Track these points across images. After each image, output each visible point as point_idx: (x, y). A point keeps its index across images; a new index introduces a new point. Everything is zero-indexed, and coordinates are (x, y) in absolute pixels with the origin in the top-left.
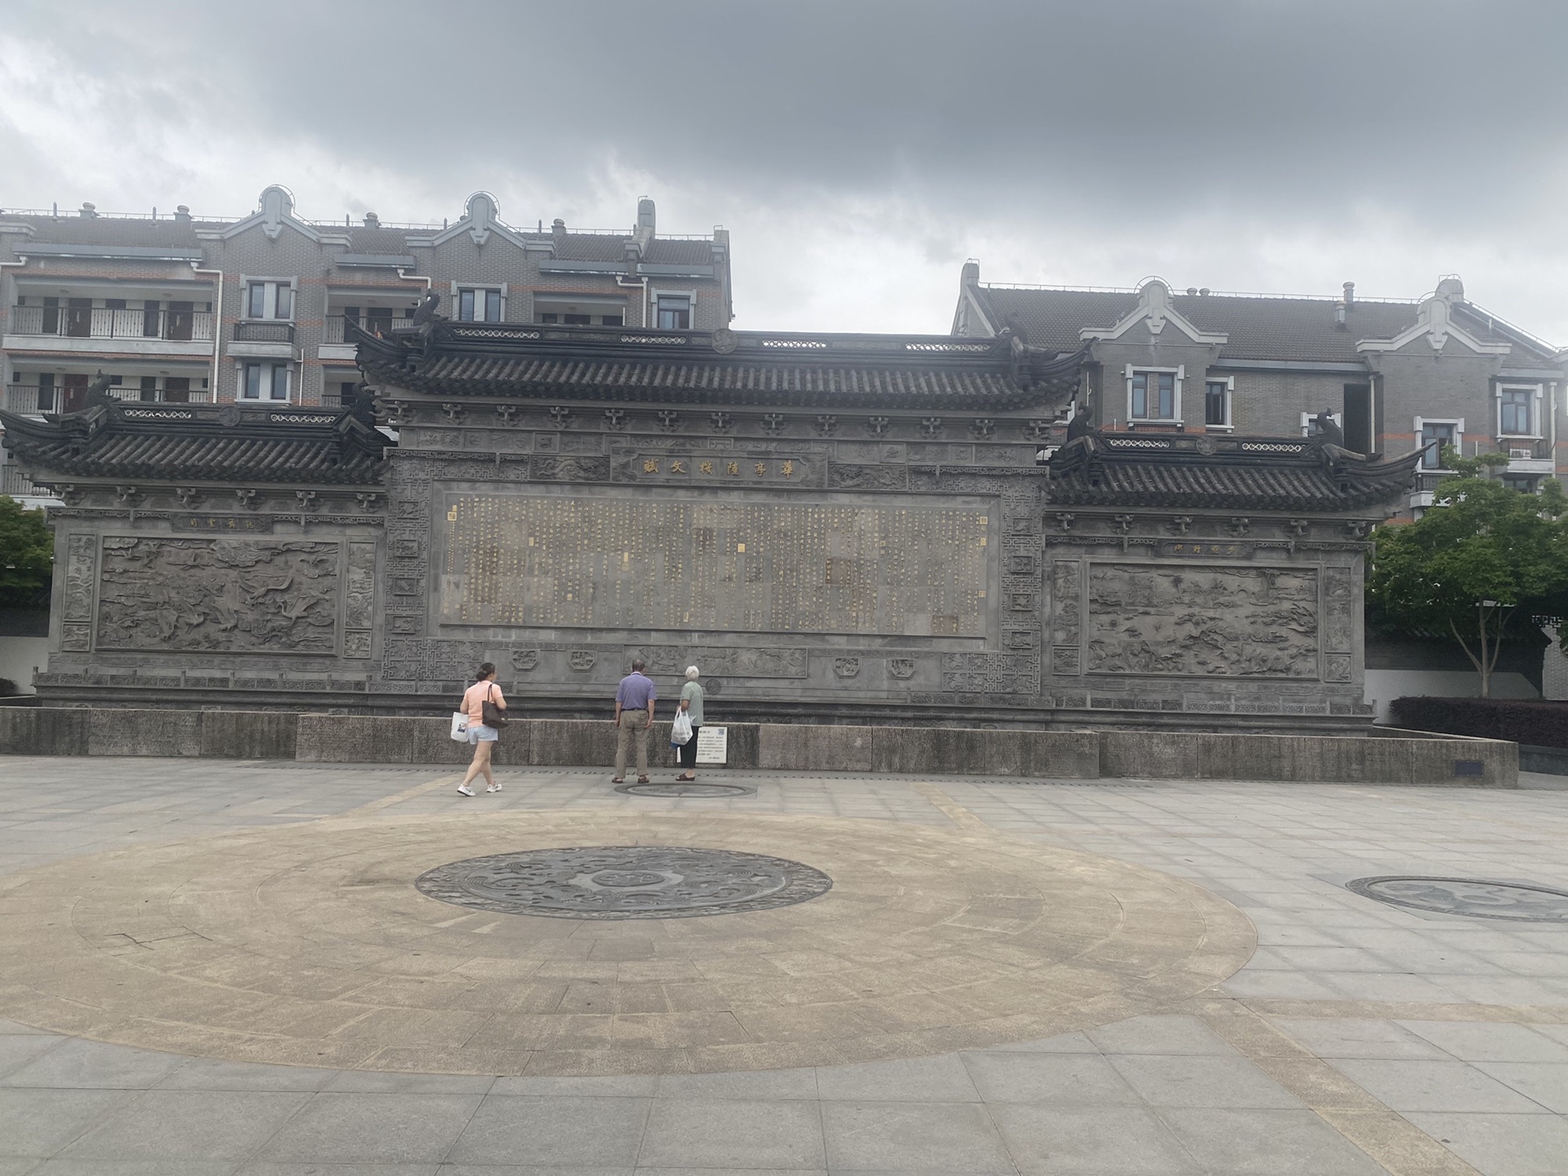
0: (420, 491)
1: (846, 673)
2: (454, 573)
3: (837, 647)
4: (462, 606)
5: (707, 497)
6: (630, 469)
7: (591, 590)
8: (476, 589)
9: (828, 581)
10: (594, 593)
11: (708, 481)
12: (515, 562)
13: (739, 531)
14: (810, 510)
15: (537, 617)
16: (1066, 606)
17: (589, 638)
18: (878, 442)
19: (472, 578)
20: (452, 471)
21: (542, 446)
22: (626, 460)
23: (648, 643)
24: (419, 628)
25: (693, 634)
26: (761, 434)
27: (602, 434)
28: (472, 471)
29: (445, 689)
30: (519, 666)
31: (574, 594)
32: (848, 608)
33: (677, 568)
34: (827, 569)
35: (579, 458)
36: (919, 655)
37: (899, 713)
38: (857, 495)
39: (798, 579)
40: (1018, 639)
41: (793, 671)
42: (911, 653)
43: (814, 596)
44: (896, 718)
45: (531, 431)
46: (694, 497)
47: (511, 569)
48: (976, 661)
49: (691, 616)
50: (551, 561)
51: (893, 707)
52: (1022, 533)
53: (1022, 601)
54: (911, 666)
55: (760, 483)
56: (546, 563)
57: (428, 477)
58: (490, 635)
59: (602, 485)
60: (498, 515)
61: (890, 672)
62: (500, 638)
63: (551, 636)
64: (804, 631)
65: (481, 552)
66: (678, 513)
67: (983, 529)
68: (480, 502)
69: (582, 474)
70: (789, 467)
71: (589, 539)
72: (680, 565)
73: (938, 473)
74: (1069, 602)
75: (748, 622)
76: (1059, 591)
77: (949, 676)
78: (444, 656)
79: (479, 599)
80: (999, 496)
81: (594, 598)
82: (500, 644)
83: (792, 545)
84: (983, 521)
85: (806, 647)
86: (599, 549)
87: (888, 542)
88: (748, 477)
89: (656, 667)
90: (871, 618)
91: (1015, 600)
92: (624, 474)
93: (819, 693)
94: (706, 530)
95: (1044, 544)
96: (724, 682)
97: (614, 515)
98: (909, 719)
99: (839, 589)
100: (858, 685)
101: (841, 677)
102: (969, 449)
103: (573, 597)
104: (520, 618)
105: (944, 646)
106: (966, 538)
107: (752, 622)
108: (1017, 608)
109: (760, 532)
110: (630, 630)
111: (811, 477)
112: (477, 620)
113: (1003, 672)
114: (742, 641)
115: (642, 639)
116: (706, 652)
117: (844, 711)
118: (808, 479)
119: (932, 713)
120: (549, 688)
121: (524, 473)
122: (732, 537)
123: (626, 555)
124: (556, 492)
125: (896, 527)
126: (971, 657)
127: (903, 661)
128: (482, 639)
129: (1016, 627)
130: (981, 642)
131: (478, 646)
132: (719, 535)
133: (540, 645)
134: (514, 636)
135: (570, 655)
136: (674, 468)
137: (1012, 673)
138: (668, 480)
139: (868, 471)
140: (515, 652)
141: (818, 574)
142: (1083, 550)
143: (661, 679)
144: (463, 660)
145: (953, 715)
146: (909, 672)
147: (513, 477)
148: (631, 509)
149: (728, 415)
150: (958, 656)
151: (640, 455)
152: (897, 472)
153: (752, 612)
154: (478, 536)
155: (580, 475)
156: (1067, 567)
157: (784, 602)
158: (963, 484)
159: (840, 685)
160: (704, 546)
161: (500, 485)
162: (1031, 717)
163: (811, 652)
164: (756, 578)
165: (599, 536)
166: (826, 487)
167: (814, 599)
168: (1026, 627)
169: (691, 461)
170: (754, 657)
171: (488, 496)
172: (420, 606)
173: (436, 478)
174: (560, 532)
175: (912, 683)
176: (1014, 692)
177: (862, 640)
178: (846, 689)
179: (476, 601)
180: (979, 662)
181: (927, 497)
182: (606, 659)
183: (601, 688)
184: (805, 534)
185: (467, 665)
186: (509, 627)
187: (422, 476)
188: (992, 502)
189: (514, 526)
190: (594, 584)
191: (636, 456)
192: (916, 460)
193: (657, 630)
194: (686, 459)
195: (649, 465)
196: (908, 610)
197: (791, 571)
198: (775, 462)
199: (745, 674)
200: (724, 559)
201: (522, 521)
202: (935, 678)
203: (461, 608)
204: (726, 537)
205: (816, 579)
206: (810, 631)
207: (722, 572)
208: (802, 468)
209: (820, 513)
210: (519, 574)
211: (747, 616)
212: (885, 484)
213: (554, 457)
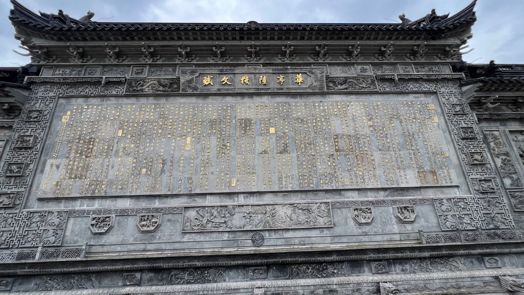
0: (47, 103)
1: (363, 221)
2: (59, 158)
3: (351, 199)
4: (58, 182)
5: (247, 100)
6: (194, 84)
7: (161, 165)
9: (337, 151)
10: (163, 167)
11: (247, 89)
12: (106, 147)
13: (270, 120)
14: (317, 104)
15: (116, 188)
16: (503, 160)
17: (157, 203)
18: (353, 64)
19: (70, 161)
20: (73, 91)
21: (137, 73)
22: (191, 77)
23: (204, 205)
24: (19, 202)
25: (240, 195)
26: (279, 61)
27: (176, 65)
28: (87, 90)
29: (20, 256)
30: (96, 230)
31: (147, 168)
32: (355, 169)
33: (226, 146)
34: (335, 142)
35: (160, 79)
36: (415, 202)
37: (417, 254)
38: (345, 96)
39: (316, 150)
40: (485, 185)
41: (321, 222)
42: (409, 201)
43: (329, 161)
44: (414, 258)
45: (130, 65)
46: (237, 100)
47: (102, 153)
48: (460, 204)
49: (237, 181)
50: (132, 146)
51: (412, 249)
52: (459, 113)
53: (477, 157)
54: (413, 211)
55: (282, 89)
56: (129, 147)
57: (55, 95)
58: (77, 206)
59: (175, 96)
60: (99, 117)
61: (397, 217)
62: (85, 208)
63: (126, 203)
64: (325, 187)
65: (82, 142)
66: (226, 110)
67: (433, 112)
68: (88, 108)
69: (161, 88)
70: (300, 78)
71: (163, 130)
72: (228, 144)
73: (396, 79)
74: (504, 157)
75: (282, 184)
76: (494, 150)
77: (443, 217)
78: (34, 225)
79: (73, 176)
80: (435, 93)
81: (163, 171)
82: (84, 212)
83: (308, 127)
84: (432, 107)
85: (329, 201)
86: (169, 136)
87: (374, 122)
88: (273, 86)
89: (210, 225)
90: (374, 176)
91: (472, 156)
92: (189, 87)
93: (344, 240)
94: (246, 119)
95: (476, 119)
96: (267, 234)
97: (182, 113)
98: (425, 258)
99: (345, 155)
100: (375, 230)
101: (361, 224)
102: (410, 67)
103: (147, 171)
104: (103, 190)
105: (430, 194)
106: (424, 118)
107: (284, 183)
108: (476, 162)
109: (284, 120)
110: (191, 195)
111: (315, 84)
112: (67, 193)
113: (482, 212)
114: (279, 199)
115: (200, 202)
116: (250, 209)
117: (372, 256)
118: (313, 85)
120: (119, 248)
121: (122, 90)
122: (265, 124)
123: (189, 139)
124: (143, 100)
125: (376, 113)
126: (456, 201)
127: (405, 208)
128: (70, 209)
129: (479, 176)
130: (456, 190)
131: (64, 215)
132: (256, 122)
133: (116, 211)
134: (97, 205)
135: (138, 219)
136: (223, 81)
137: (488, 212)
138: (219, 90)
139: (351, 80)
140: (94, 219)
141: (329, 146)
142: (498, 124)
143: (214, 235)
144: (48, 227)
145: (462, 252)
146: (413, 217)
147: (114, 93)
148: (194, 108)
149: (258, 48)
151: (200, 74)
152: (370, 81)
153: (284, 175)
154: (81, 131)
155: (160, 89)
156: (492, 134)
157: (307, 167)
158: (412, 86)
159: (360, 231)
160: (245, 130)
161: (105, 98)
163: (334, 205)
164: (284, 151)
165: (170, 127)
166: (325, 90)
167: (329, 164)
168: (486, 176)
169: (235, 77)
170: (289, 211)
171: (94, 105)
172: (25, 184)
173: (61, 95)
174: (142, 126)
175: (417, 226)
177: (369, 194)
178: (366, 234)
179: (70, 178)
181: (391, 95)
182: (169, 220)
183: (163, 246)
184: (316, 119)
185: (51, 232)
186: (93, 198)
187: (51, 94)
188: (432, 97)
189: (109, 123)
190: (163, 161)
191: (197, 75)
192: (380, 73)
193: (211, 194)
194: (231, 76)
195: (207, 80)
196: (399, 168)
197: (310, 144)
198: (290, 76)
199: (283, 227)
200: (261, 138)
201: (115, 119)
202: (433, 220)
203: (57, 185)
204: (261, 124)
205: (328, 149)
206: (330, 188)
207: (259, 148)
208: (309, 79)
209: (324, 106)
210: (107, 156)
211: (280, 179)
212: (363, 87)
213: (144, 80)
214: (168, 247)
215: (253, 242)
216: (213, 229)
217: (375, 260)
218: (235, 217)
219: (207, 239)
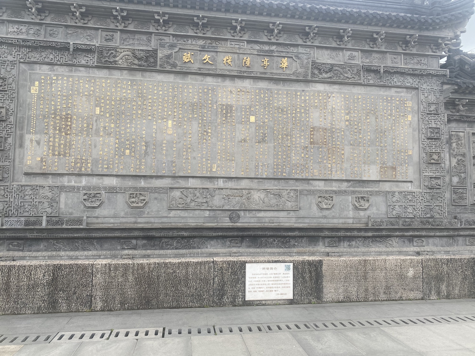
0: (8, 69)
1: (325, 207)
2: (36, 133)
3: (318, 188)
4: (42, 159)
5: (228, 83)
6: (173, 60)
7: (144, 148)
8: (54, 146)
9: (311, 143)
10: (146, 149)
11: (229, 71)
12: (85, 125)
13: (250, 107)
14: (299, 94)
15: (102, 167)
16: (459, 161)
17: (143, 183)
18: (342, 49)
19: (50, 137)
20: (35, 56)
21: (106, 40)
22: (169, 52)
23: (187, 186)
24: (6, 176)
25: (219, 180)
26: (265, 39)
27: (151, 33)
28: (51, 56)
29: (27, 223)
30: (88, 204)
31: (130, 150)
32: (325, 161)
33: (208, 133)
34: (311, 135)
35: (134, 50)
36: (372, 193)
37: (363, 234)
38: (329, 85)
39: (292, 141)
40: (434, 182)
41: (289, 205)
42: (367, 192)
43: (303, 153)
44: (360, 237)
45: (97, 29)
46: (218, 82)
47: (81, 131)
48: (408, 197)
49: (218, 167)
50: (113, 125)
51: (359, 230)
52: (433, 112)
53: (435, 157)
54: (368, 201)
55: (265, 73)
56: (109, 126)
57: (15, 59)
58: (65, 181)
59: (151, 71)
60: (72, 90)
61: (354, 205)
62: (73, 183)
63: (113, 182)
64: (296, 177)
65: (58, 118)
66: (207, 94)
67: (409, 109)
68: (57, 79)
69: (136, 62)
70: (285, 62)
71: (142, 110)
72: (209, 131)
73: (382, 71)
74: (460, 158)
75: (258, 171)
76: (454, 150)
77: (392, 207)
78: (27, 197)
79: (57, 153)
80: (417, 89)
81: (146, 153)
82: (73, 188)
83: (287, 118)
84: (409, 104)
85: (298, 188)
86: (150, 118)
87: (350, 117)
88: (257, 69)
89: (193, 204)
90: (341, 169)
91: (431, 156)
92: (168, 63)
93: (307, 221)
94: (227, 106)
95: (446, 120)
96: (242, 214)
97: (161, 93)
98: (369, 237)
99: (319, 148)
100: (333, 214)
101: (322, 209)
102: (399, 57)
103: (130, 153)
104: (89, 168)
105: (387, 187)
106: (399, 115)
107: (260, 171)
108: (433, 161)
109: (265, 108)
110: (174, 177)
111: (300, 70)
112: (54, 170)
113: (424, 204)
114: (254, 184)
115: (182, 183)
116: (229, 192)
117: (327, 233)
118: (298, 72)
119: (384, 233)
120: (112, 220)
121: (93, 59)
122: (246, 112)
123: (170, 122)
124: (117, 74)
125: (355, 107)
126: (404, 194)
127: (362, 198)
128: (59, 184)
129: (431, 174)
130: (409, 184)
131: (56, 189)
132: (236, 109)
133: (105, 188)
134: (84, 181)
135: (128, 196)
136: (205, 60)
137: (430, 204)
138: (200, 69)
139: (337, 68)
140: (85, 194)
141: (305, 138)
142: (466, 125)
143: (197, 212)
144: (42, 200)
145: (397, 233)
146: (367, 205)
147: (83, 62)
148: (173, 89)
149: (244, 23)
150: (397, 194)
151: (180, 49)
152: (355, 70)
153: (260, 164)
154: (55, 105)
155: (135, 62)
156: (457, 135)
157: (282, 157)
158: (397, 80)
159: (321, 214)
160: (226, 117)
161: (74, 68)
162: (445, 234)
163: (301, 192)
164: (262, 141)
165: (150, 108)
166: (309, 78)
167: (303, 155)
168: (437, 174)
169: (217, 55)
170: (262, 196)
171: (63, 76)
172: (7, 158)
173: (22, 60)
174: (120, 104)
175: (368, 212)
176: (432, 217)
177: (334, 184)
178: (325, 217)
179: (54, 155)
180: (410, 197)
181: (374, 88)
182: (156, 199)
183: (152, 220)
184: (296, 110)
185: (46, 204)
186: (80, 175)
187: (10, 58)
188: (413, 93)
189: (84, 99)
190: (146, 143)
191: (177, 49)
192: (367, 62)
193: (193, 177)
194: (213, 54)
195: (187, 57)
196: (364, 163)
197: (287, 135)
198: (276, 59)
199: (257, 208)
200: (240, 127)
201: (90, 95)
202: (383, 209)
203: (42, 161)
204: (242, 111)
205: (303, 141)
206: (300, 177)
207: (239, 136)
208: (294, 64)
209: (305, 96)
210: (88, 135)
211: (257, 167)
212: (348, 78)
213: (115, 49)
214: (157, 220)
215: (231, 219)
216: (196, 208)
217: (329, 237)
218: (215, 198)
219: (191, 215)
